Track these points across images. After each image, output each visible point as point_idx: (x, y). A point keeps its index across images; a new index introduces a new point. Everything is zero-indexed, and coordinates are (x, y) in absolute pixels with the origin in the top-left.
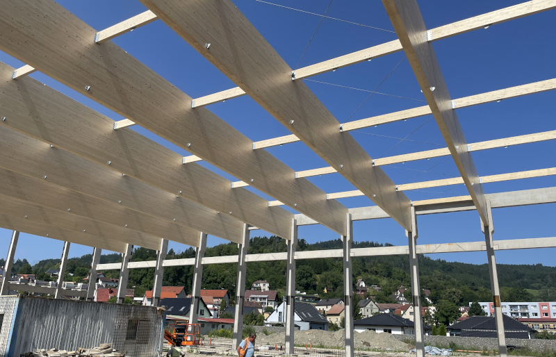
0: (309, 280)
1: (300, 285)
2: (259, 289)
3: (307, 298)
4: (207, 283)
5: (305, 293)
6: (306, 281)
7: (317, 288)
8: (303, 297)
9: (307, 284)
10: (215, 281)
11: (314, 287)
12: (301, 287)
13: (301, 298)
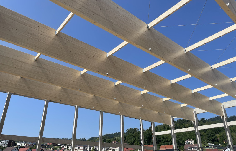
0: (214, 137)
1: (210, 140)
2: (189, 144)
3: (216, 146)
4: (163, 142)
5: (213, 144)
6: (212, 138)
7: (219, 141)
8: (213, 146)
9: (213, 139)
10: (167, 141)
11: (218, 141)
12: (210, 141)
13: (212, 147)
